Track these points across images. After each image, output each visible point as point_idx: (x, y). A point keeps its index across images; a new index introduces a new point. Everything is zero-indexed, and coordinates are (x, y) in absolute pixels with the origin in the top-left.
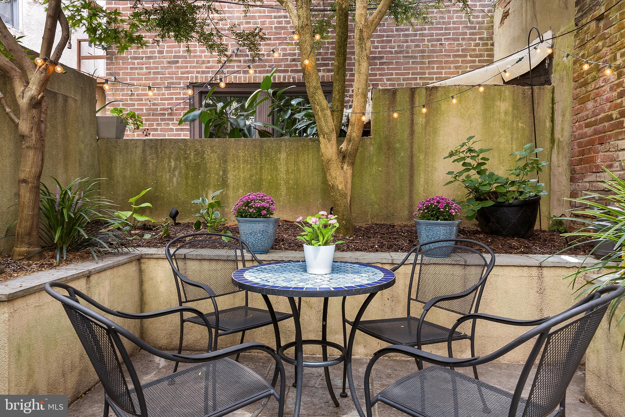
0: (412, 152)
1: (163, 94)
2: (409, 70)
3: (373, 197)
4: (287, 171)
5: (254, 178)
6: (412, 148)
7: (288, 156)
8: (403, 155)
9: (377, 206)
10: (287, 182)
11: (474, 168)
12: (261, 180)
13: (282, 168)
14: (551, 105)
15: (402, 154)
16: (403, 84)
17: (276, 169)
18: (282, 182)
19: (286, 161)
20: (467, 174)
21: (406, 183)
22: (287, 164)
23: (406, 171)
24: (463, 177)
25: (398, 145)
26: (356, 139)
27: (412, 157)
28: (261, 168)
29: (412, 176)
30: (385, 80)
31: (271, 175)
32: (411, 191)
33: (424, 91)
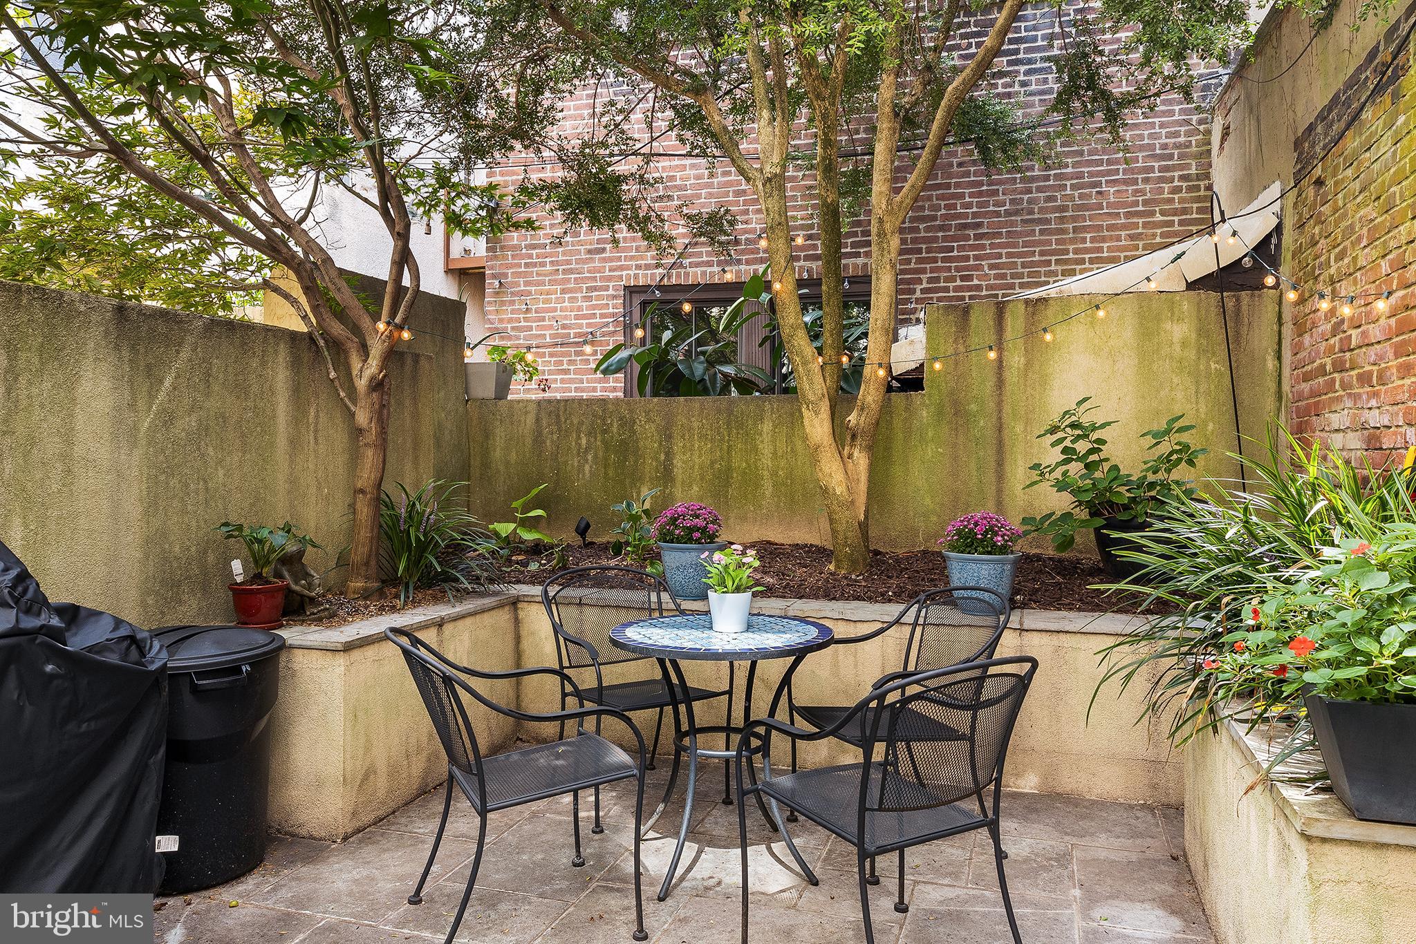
0: (1000, 418)
1: (579, 309)
2: (1033, 246)
3: (928, 501)
4: (775, 453)
5: (717, 466)
6: (1000, 411)
7: (775, 427)
8: (984, 424)
9: (934, 519)
10: (774, 474)
11: (1079, 459)
12: (729, 469)
13: (766, 449)
14: (1275, 327)
15: (982, 423)
16: (1023, 273)
17: (755, 449)
18: (765, 473)
19: (772, 436)
20: (1064, 468)
21: (990, 477)
22: (774, 441)
23: (990, 454)
24: (1058, 474)
25: (973, 407)
26: (873, 406)
27: (1000, 429)
28: (729, 447)
29: (1000, 463)
30: (986, 268)
31: (746, 462)
32: (1000, 491)
33: (1022, 307)
